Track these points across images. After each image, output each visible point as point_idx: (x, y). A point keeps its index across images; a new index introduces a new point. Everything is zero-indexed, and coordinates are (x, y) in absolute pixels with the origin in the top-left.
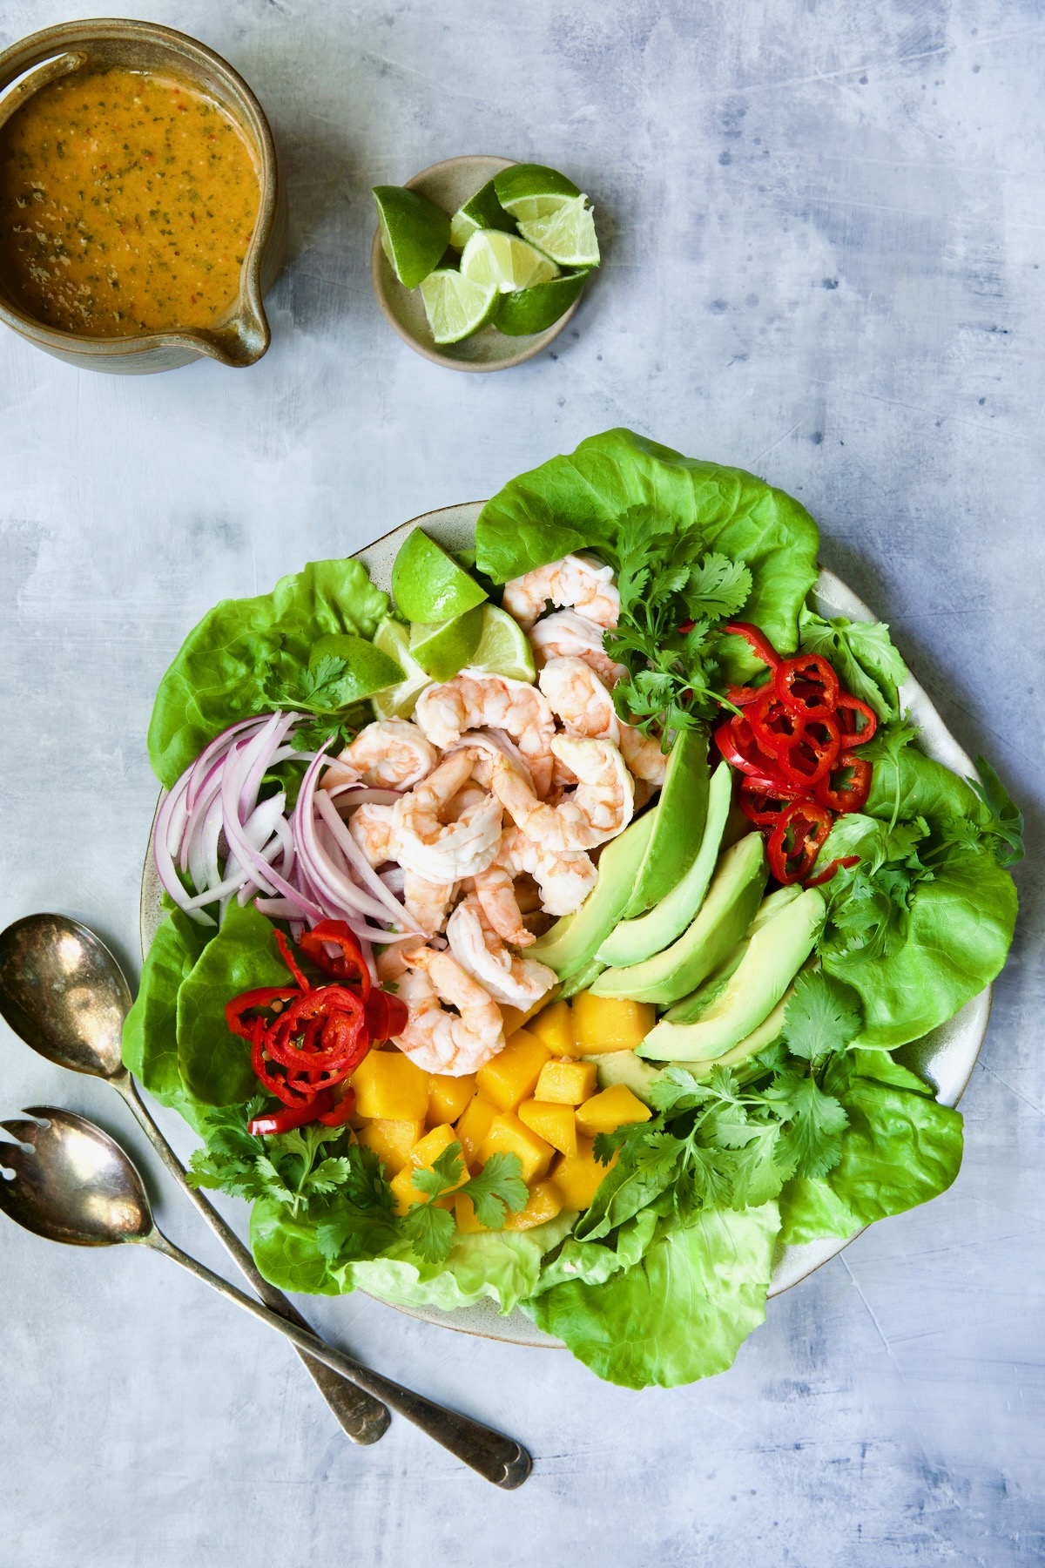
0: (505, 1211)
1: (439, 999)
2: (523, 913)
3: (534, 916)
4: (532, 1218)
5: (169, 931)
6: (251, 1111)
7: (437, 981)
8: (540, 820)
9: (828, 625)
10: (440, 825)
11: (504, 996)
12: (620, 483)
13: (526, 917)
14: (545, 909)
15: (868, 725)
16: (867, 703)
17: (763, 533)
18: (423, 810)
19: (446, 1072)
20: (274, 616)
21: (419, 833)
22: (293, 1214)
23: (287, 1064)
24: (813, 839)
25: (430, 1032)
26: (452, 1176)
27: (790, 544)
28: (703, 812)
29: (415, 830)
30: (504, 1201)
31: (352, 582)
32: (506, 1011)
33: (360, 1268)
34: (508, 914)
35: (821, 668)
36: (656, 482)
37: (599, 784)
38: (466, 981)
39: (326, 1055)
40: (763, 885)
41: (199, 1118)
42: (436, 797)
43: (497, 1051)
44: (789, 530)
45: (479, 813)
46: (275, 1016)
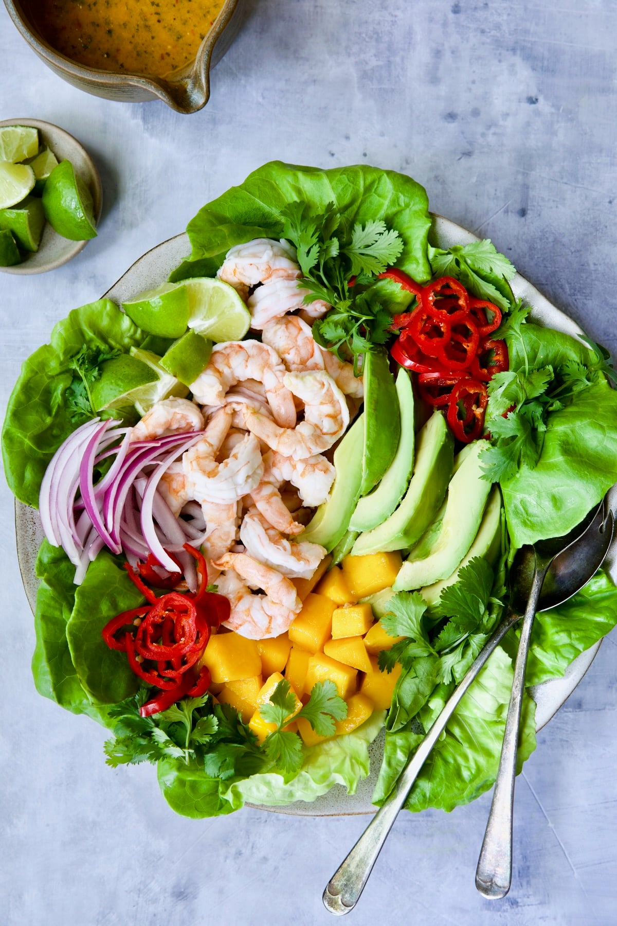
0: (334, 722)
1: (249, 587)
2: (292, 511)
3: (301, 512)
4: (354, 722)
5: (46, 590)
6: (138, 701)
7: (244, 575)
8: (287, 440)
9: (449, 253)
10: (217, 463)
11: (292, 572)
12: (279, 194)
13: (294, 514)
14: (305, 504)
15: (496, 316)
16: (490, 300)
17: (387, 202)
18: (204, 456)
19: (267, 636)
20: (58, 357)
21: (204, 472)
22: (187, 764)
23: (155, 658)
24: (478, 407)
25: (248, 610)
26: (289, 706)
27: (407, 206)
28: (396, 407)
29: (201, 470)
30: (331, 715)
31: (108, 314)
32: (297, 582)
33: (243, 785)
34: (281, 514)
35: (452, 285)
36: (303, 187)
37: (322, 403)
38: (262, 568)
39: (180, 644)
40: (452, 447)
41: (103, 716)
42: (211, 445)
43: (298, 611)
44: (404, 195)
45: (243, 448)
46: (136, 629)
